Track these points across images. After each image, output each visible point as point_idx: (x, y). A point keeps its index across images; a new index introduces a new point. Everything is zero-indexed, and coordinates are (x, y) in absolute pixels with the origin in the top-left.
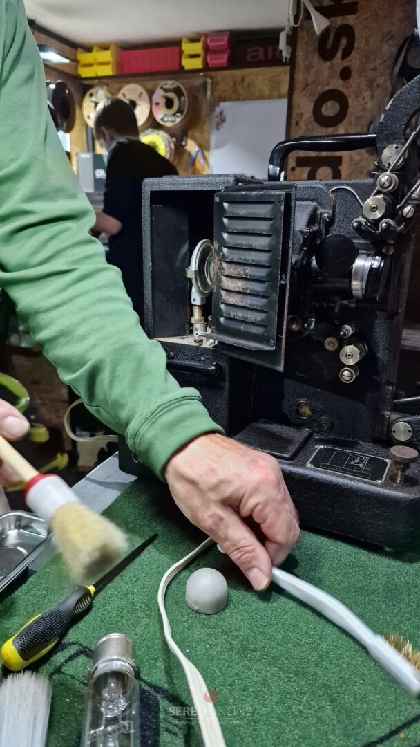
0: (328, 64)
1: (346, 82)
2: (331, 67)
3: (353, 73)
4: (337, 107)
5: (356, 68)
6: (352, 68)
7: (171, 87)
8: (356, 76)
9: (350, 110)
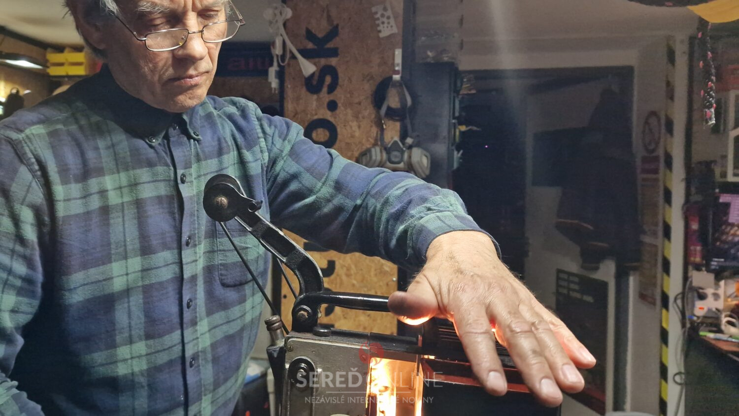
0: (315, 97)
1: (334, 113)
2: (318, 100)
3: (340, 105)
4: (328, 134)
5: (342, 101)
6: (338, 102)
8: (342, 108)
9: (339, 137)
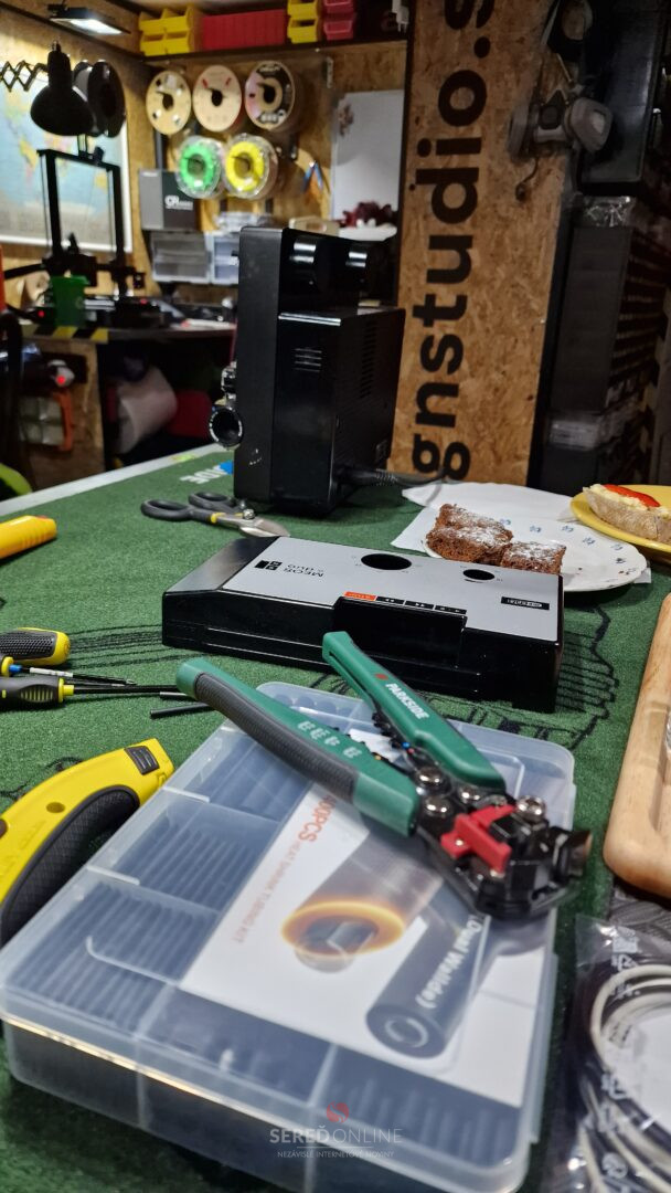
0: (458, 33)
1: (483, 59)
2: (463, 38)
3: (493, 46)
4: (471, 96)
5: (497, 39)
6: (490, 40)
7: (271, 70)
8: (496, 50)
9: (488, 101)
